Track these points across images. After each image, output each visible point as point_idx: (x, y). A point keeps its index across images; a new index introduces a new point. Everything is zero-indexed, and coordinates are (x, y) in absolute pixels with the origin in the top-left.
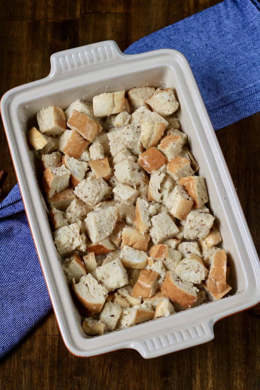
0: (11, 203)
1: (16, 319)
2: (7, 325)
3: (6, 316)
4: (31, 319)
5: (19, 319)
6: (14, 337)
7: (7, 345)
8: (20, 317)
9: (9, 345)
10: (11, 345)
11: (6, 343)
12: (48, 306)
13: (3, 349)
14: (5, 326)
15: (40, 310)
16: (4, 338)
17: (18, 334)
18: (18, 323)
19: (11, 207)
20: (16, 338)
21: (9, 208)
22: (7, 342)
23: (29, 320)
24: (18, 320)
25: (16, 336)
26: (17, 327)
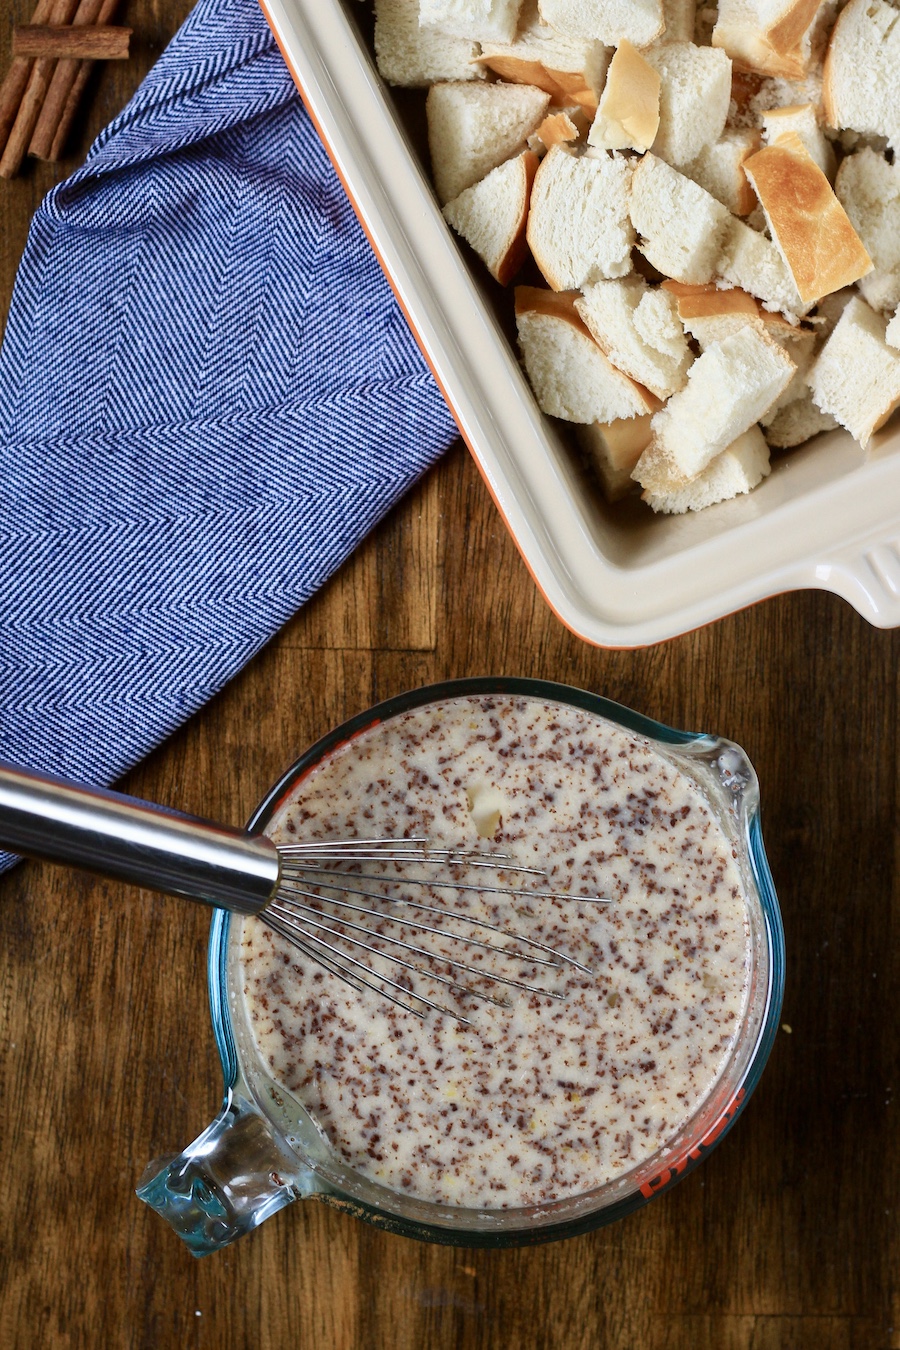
0: (188, 87)
1: (228, 580)
2: (189, 601)
3: (187, 565)
4: (286, 576)
5: (238, 578)
6: (224, 652)
7: (197, 684)
8: (245, 570)
9: (202, 683)
10: (212, 685)
11: (193, 677)
12: (353, 523)
13: (182, 702)
14: (182, 606)
15: (322, 541)
16: (182, 656)
17: (237, 638)
18: (238, 593)
19: (187, 101)
20: (232, 654)
21: (177, 106)
22: (196, 675)
23: (280, 582)
24: (235, 581)
25: (229, 647)
26: (233, 610)
